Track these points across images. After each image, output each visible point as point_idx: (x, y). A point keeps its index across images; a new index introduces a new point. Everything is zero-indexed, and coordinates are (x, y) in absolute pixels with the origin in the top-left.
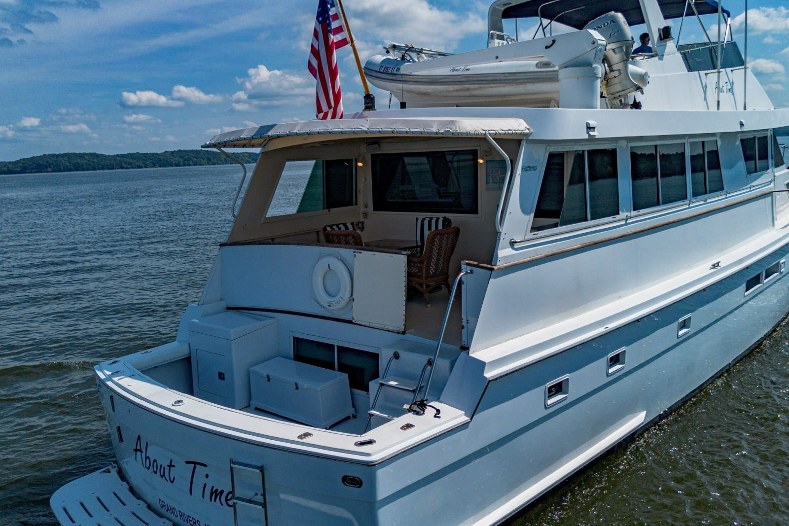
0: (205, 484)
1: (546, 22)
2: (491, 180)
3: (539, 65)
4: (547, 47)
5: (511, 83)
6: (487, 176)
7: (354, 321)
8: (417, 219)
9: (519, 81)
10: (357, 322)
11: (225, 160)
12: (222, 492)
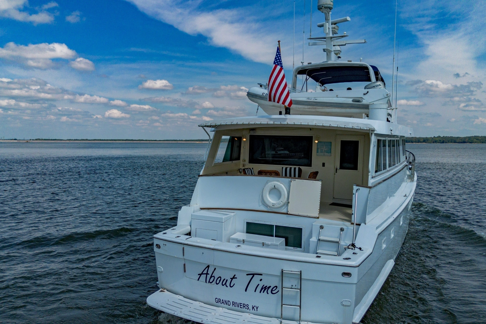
0: (259, 285)
1: (308, 77)
2: (320, 151)
3: (354, 101)
4: (364, 94)
5: (339, 107)
6: (317, 149)
7: (288, 213)
8: (283, 168)
9: (343, 107)
10: (290, 213)
12: (270, 287)
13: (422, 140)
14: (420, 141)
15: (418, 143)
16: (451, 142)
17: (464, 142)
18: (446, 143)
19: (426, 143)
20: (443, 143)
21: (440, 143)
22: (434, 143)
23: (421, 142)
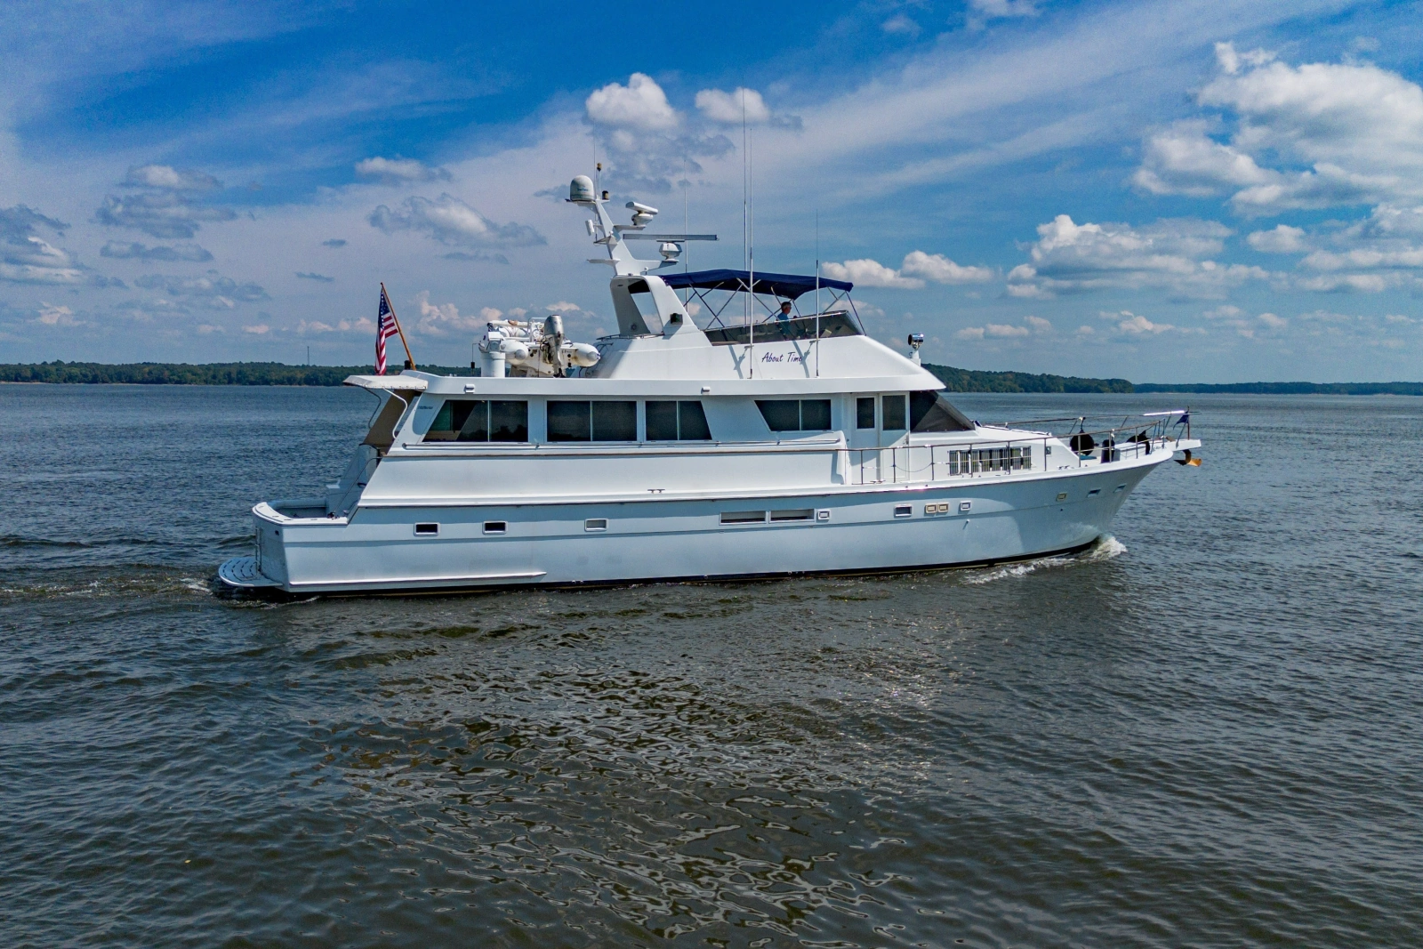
11: (969, 384)
13: (29, 374)
14: (23, 374)
15: (16, 380)
16: (120, 380)
17: (160, 381)
18: (103, 382)
19: (41, 381)
20: (96, 382)
21: (86, 382)
22: (65, 382)
23: (25, 379)
